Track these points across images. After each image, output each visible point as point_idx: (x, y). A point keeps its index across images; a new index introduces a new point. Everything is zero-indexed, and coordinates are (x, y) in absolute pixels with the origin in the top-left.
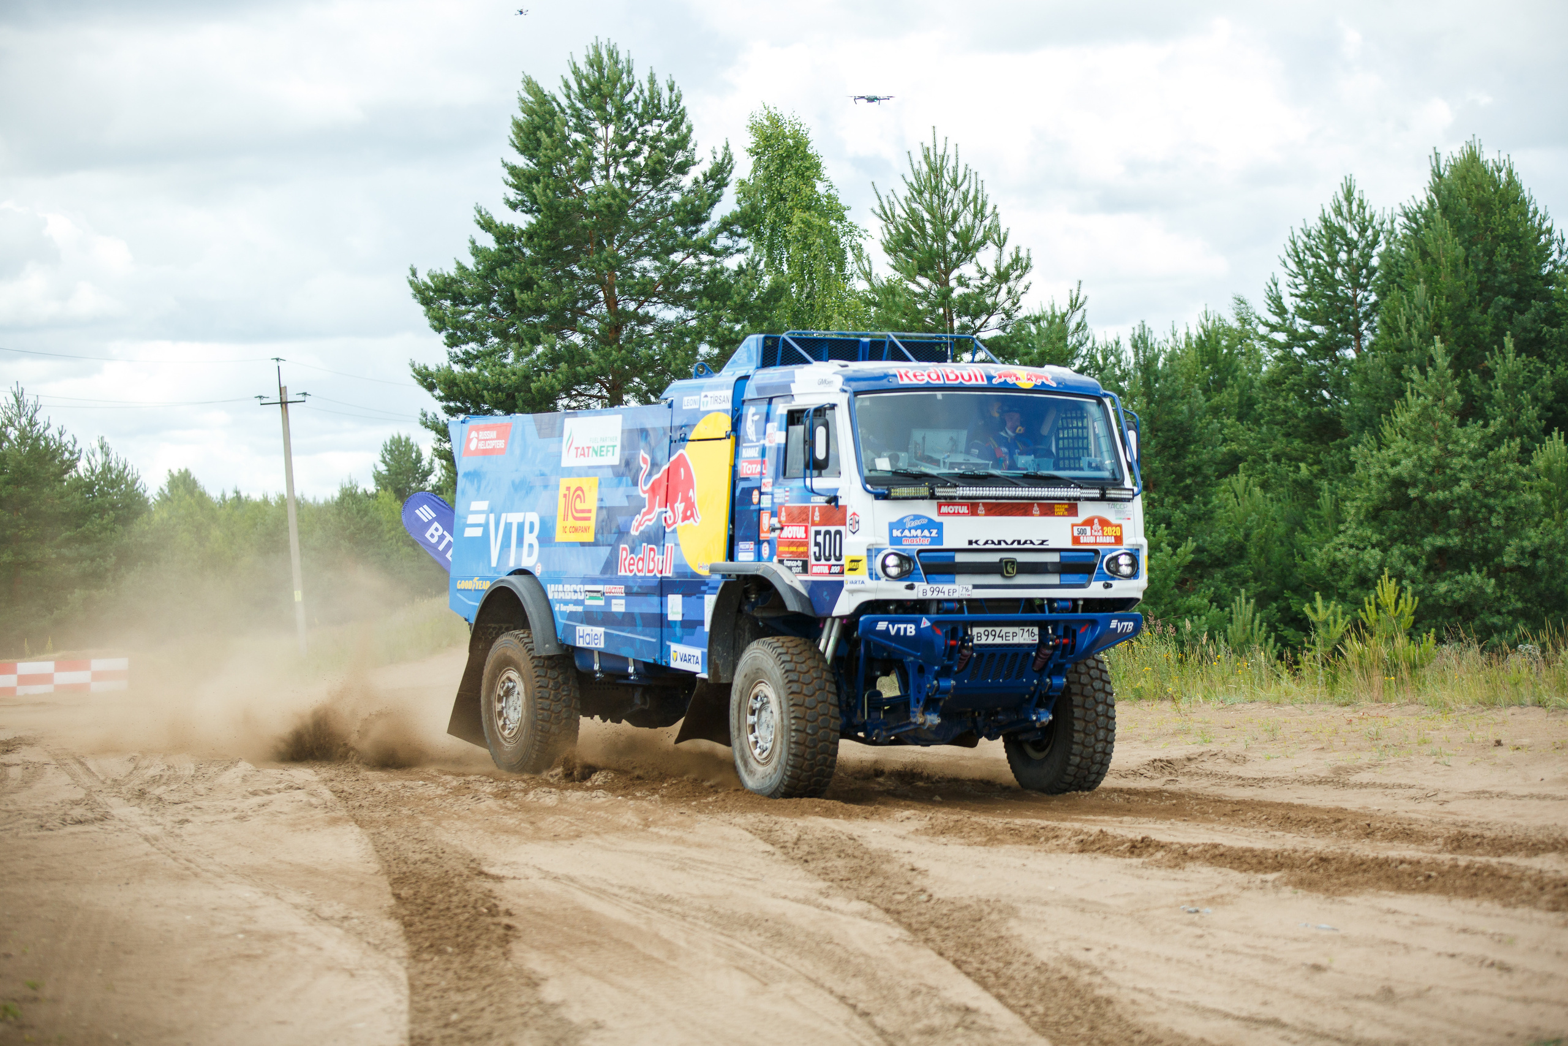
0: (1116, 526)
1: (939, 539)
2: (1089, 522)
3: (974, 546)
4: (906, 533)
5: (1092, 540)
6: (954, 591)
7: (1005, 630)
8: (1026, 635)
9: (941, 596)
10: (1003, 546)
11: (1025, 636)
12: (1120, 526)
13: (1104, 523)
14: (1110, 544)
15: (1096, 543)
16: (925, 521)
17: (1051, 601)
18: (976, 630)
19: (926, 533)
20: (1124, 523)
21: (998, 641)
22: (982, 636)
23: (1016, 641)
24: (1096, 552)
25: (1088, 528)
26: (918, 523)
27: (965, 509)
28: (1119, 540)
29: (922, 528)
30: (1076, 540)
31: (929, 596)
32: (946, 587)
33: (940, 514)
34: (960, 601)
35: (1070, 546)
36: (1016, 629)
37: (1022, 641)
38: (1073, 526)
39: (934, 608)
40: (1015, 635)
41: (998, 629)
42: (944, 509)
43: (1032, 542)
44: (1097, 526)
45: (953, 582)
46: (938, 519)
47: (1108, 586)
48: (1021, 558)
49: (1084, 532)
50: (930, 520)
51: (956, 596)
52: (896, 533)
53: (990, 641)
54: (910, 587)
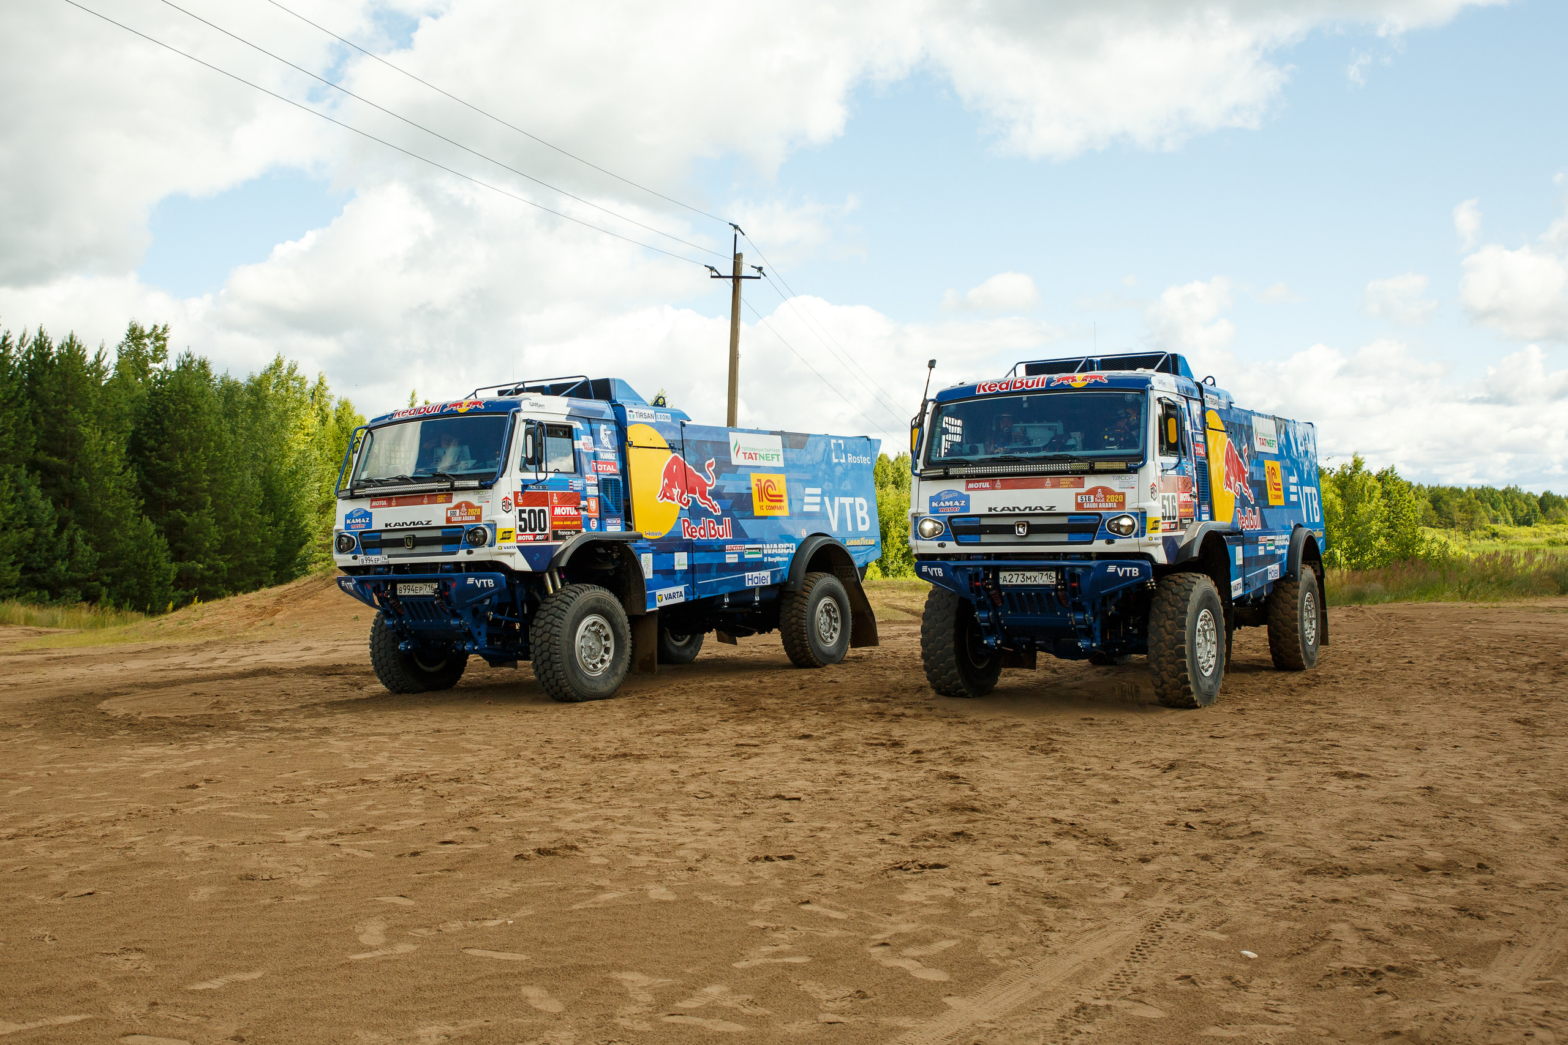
0: (478, 507)
1: (369, 525)
2: (458, 506)
3: (389, 528)
4: (353, 521)
5: (460, 519)
6: (378, 560)
7: (416, 585)
8: (428, 588)
9: (371, 563)
10: (405, 526)
11: (426, 590)
12: (480, 507)
13: (469, 505)
14: (471, 521)
15: (462, 522)
16: (363, 512)
17: (443, 563)
18: (399, 586)
19: (364, 521)
20: (484, 506)
21: (411, 593)
22: (403, 590)
23: (421, 593)
24: (462, 527)
25: (458, 511)
26: (359, 514)
27: (384, 503)
28: (479, 518)
29: (361, 517)
30: (448, 520)
31: (365, 563)
32: (374, 557)
33: (372, 507)
34: (389, 566)
35: (444, 524)
36: (421, 585)
37: (426, 594)
38: (448, 509)
39: (372, 571)
40: (421, 589)
41: (411, 585)
42: (374, 504)
43: (422, 523)
44: (464, 509)
45: (381, 553)
46: (369, 510)
47: (470, 552)
48: (419, 534)
49: (454, 514)
50: (366, 512)
51: (379, 563)
52: (348, 522)
53: (406, 594)
54: (355, 558)
